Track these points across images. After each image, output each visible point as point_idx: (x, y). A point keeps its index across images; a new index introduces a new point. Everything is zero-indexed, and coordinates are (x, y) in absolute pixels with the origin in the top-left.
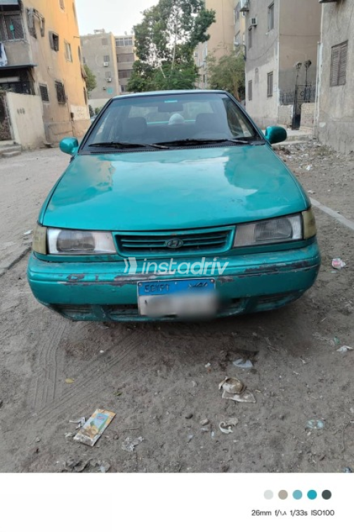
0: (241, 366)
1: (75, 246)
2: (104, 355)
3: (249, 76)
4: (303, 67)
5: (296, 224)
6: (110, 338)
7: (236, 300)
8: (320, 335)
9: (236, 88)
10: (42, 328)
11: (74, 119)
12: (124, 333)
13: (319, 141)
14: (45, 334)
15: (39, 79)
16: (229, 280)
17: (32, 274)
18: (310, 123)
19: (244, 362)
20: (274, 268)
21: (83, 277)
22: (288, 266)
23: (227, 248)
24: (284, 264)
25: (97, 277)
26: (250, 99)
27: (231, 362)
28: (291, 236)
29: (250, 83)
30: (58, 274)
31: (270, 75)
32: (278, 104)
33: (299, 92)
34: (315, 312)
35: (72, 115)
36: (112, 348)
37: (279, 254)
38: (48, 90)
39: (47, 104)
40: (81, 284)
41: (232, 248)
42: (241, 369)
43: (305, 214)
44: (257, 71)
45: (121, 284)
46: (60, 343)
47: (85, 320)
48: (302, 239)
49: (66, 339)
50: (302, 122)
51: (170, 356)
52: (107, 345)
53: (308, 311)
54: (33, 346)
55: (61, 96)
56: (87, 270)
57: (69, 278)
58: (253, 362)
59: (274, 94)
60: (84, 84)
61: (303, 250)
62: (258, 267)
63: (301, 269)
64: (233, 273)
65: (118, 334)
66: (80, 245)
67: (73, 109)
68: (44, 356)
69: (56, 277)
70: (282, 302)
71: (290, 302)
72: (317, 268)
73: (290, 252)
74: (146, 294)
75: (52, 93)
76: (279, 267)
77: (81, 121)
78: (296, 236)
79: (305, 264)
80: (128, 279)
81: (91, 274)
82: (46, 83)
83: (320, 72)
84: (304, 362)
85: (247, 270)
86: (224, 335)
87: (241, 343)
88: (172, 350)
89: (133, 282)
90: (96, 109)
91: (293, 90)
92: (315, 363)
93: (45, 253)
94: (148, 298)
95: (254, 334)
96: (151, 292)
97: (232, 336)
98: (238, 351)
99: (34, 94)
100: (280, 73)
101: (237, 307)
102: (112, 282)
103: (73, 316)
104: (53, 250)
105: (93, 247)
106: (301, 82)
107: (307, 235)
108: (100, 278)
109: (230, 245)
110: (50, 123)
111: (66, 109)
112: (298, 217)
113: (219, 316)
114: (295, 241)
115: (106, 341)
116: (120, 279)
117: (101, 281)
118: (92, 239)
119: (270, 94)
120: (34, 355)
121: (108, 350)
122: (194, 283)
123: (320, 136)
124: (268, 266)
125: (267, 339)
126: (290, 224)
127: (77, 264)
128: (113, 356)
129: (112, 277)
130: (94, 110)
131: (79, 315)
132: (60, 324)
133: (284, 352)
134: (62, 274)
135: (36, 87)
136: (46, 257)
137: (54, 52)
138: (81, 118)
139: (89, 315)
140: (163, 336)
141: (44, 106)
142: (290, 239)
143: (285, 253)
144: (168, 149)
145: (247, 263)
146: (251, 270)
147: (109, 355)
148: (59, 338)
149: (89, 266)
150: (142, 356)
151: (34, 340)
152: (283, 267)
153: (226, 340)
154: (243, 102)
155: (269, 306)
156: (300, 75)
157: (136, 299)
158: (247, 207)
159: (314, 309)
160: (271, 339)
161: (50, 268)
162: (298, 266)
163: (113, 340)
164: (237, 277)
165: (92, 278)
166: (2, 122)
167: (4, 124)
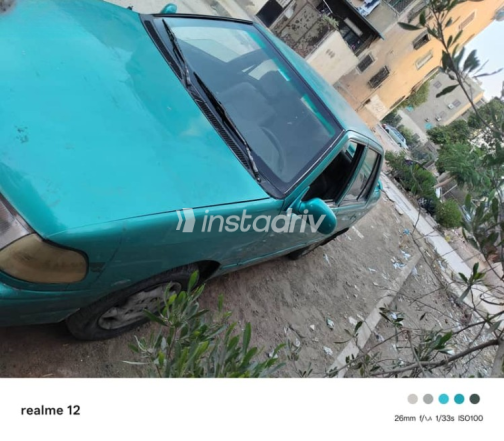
11: (366, 106)
15: (374, 50)
35: (368, 101)
38: (372, 65)
39: (358, 72)
55: (378, 80)
60: (408, 94)
67: (375, 99)
75: (373, 70)
77: (371, 113)
82: (376, 59)
90: (402, 126)
99: (357, 55)
110: (343, 86)
111: (369, 92)
135: (366, 52)
137: (412, 47)
138: (374, 112)
141: (353, 72)
166: (309, 45)
167: (309, 48)
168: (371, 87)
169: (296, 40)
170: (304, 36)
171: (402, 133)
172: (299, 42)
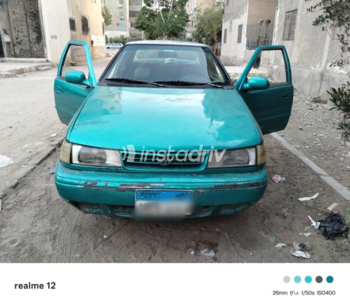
0: (207, 254)
1: (91, 158)
2: (107, 239)
3: (225, 26)
4: (264, 24)
5: (252, 154)
6: (112, 226)
7: (206, 207)
8: (263, 234)
9: (216, 33)
10: (61, 215)
11: (94, 45)
12: (123, 223)
13: (272, 79)
14: (64, 220)
16: (203, 193)
17: (58, 178)
18: (267, 66)
19: (209, 251)
20: (235, 186)
21: (96, 184)
22: (244, 184)
23: (202, 168)
24: (242, 183)
25: (106, 184)
26: (225, 42)
27: (199, 250)
28: (248, 163)
29: (226, 31)
30: (78, 179)
31: (240, 27)
32: (245, 48)
33: (260, 41)
34: (261, 215)
35: (92, 42)
36: (113, 234)
37: (239, 175)
38: (76, 22)
39: (74, 33)
40: (95, 188)
41: (206, 169)
42: (206, 257)
43: (259, 147)
44: (231, 23)
45: (124, 191)
46: (75, 227)
47: (95, 213)
48: (256, 165)
49: (79, 224)
50: (261, 63)
51: (155, 244)
52: (109, 232)
53: (256, 213)
54: (54, 229)
55: (85, 28)
56: (99, 178)
57: (86, 183)
58: (215, 252)
59: (242, 40)
60: (103, 20)
61: (256, 173)
62: (223, 184)
63: (254, 188)
64: (206, 187)
65: (118, 223)
66: (95, 158)
67: (93, 38)
68: (62, 238)
69: (76, 182)
70: (238, 209)
71: (244, 209)
72: (265, 187)
73: (246, 174)
74: (142, 199)
75: (79, 25)
76: (238, 185)
77: (98, 47)
78: (252, 163)
79: (257, 184)
80: (129, 187)
81: (103, 181)
82: (75, 17)
83: (276, 29)
84: (251, 254)
85: (216, 186)
86: (196, 229)
87: (207, 236)
88: (157, 238)
89: (133, 190)
90: (111, 39)
91: (256, 39)
92: (259, 255)
93: (69, 163)
94: (143, 202)
95: (217, 230)
96: (145, 198)
97: (201, 230)
98: (205, 243)
100: (248, 26)
101: (206, 212)
102: (117, 189)
103: (87, 210)
104: (75, 161)
105: (105, 160)
106: (262, 34)
107: (259, 162)
108: (109, 185)
109: (205, 166)
111: (88, 38)
112: (254, 149)
113: (193, 217)
114: (251, 166)
115: (109, 228)
116: (124, 187)
117: (109, 187)
118: (105, 154)
119: (239, 41)
120: (54, 236)
121: (110, 236)
122: (178, 193)
123: (274, 75)
124: (231, 184)
125: (226, 234)
126: (247, 154)
127: (92, 173)
128: (114, 240)
129: (117, 185)
130: (109, 39)
131: (91, 210)
132: (75, 213)
133: (238, 245)
134: (80, 180)
136: (69, 165)
138: (99, 45)
139: (99, 210)
140: (151, 227)
141: (72, 35)
142: (247, 165)
143: (243, 175)
144: (164, 87)
145: (216, 181)
146: (218, 186)
147: (110, 239)
148: (74, 223)
149: (101, 175)
150: (135, 242)
151: (55, 224)
152: (241, 185)
153: (197, 233)
154: (219, 44)
155: (229, 211)
156: (262, 29)
157: (134, 202)
158: (218, 139)
159: (260, 212)
160: (229, 234)
161: (72, 174)
162: (252, 185)
163: (114, 228)
164: (207, 190)
165: (102, 184)
166: (39, 44)
167: (40, 45)
168: (86, 34)
169: (28, 48)
170: (30, 42)
171: (115, 42)
172: (31, 48)
